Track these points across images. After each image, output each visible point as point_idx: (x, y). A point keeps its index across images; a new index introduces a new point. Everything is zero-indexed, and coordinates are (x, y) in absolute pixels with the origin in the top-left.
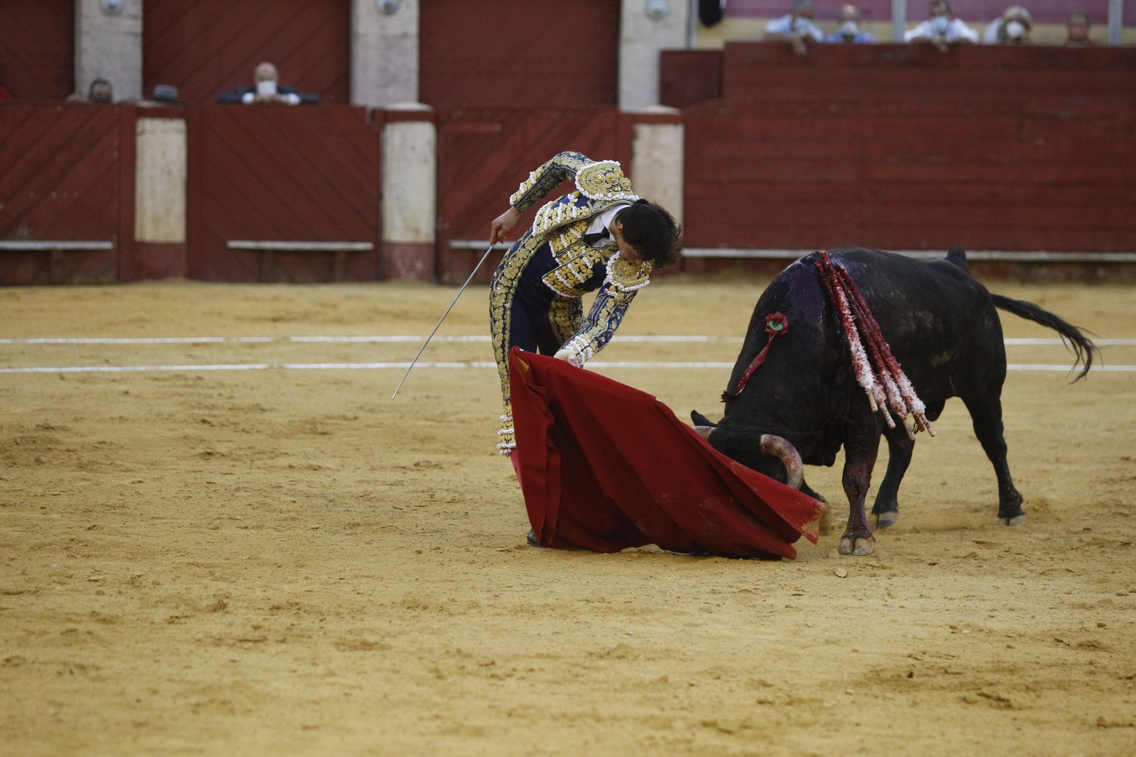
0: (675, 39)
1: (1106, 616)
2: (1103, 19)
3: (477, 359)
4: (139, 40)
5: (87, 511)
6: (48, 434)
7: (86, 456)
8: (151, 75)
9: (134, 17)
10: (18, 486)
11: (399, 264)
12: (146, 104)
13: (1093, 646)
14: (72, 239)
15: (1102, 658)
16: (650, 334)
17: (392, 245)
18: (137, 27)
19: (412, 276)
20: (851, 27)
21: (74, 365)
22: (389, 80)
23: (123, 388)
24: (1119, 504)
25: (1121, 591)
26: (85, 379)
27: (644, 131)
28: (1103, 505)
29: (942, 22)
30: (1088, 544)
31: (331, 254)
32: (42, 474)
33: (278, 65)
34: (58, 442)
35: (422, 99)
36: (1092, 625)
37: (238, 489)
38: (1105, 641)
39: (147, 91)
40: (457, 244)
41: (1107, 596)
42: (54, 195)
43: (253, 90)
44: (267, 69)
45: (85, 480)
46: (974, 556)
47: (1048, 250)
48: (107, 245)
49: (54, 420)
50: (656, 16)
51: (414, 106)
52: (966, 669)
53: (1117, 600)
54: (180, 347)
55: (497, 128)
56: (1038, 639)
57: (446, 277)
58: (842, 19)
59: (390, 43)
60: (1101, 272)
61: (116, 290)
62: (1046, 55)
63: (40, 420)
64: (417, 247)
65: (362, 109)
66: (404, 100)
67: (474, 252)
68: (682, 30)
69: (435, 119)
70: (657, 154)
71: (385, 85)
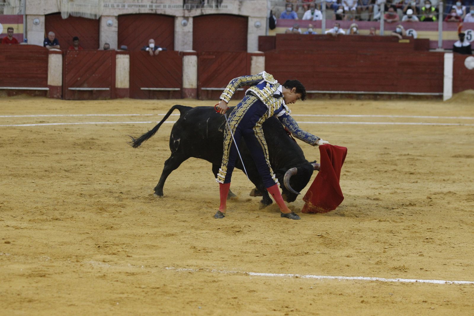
0: (263, 33)
1: (381, 191)
2: (379, 28)
4: (117, 33)
5: (104, 162)
6: (93, 141)
7: (103, 147)
8: (120, 42)
9: (116, 27)
10: (85, 155)
11: (187, 94)
12: (119, 51)
13: (377, 199)
14: (99, 87)
15: (380, 203)
17: (185, 89)
18: (116, 29)
19: (191, 97)
20: (311, 30)
21: (99, 122)
22: (185, 44)
23: (113, 128)
24: (384, 161)
25: (385, 184)
26: (102, 126)
27: (254, 58)
28: (380, 161)
29: (336, 28)
30: (376, 171)
31: (169, 91)
32: (92, 152)
33: (155, 40)
34: (96, 143)
35: (193, 49)
36: (377, 194)
37: (144, 156)
38: (381, 198)
39: (119, 47)
40: (203, 89)
41: (381, 186)
42: (94, 75)
43: (148, 47)
44: (152, 40)
45: (103, 153)
46: (345, 175)
47: (364, 91)
48: (108, 89)
49: (95, 137)
50: (258, 27)
51: (192, 51)
52: (343, 206)
53: (384, 187)
54: (128, 117)
56: (362, 198)
57: (200, 98)
58: (308, 28)
59: (185, 34)
60: (378, 97)
61: (111, 101)
62: (363, 38)
63: (91, 137)
64: (192, 89)
65: (178, 52)
66: (189, 49)
67: (208, 91)
68: (264, 30)
69: (197, 54)
70: (258, 64)
71: (183, 45)
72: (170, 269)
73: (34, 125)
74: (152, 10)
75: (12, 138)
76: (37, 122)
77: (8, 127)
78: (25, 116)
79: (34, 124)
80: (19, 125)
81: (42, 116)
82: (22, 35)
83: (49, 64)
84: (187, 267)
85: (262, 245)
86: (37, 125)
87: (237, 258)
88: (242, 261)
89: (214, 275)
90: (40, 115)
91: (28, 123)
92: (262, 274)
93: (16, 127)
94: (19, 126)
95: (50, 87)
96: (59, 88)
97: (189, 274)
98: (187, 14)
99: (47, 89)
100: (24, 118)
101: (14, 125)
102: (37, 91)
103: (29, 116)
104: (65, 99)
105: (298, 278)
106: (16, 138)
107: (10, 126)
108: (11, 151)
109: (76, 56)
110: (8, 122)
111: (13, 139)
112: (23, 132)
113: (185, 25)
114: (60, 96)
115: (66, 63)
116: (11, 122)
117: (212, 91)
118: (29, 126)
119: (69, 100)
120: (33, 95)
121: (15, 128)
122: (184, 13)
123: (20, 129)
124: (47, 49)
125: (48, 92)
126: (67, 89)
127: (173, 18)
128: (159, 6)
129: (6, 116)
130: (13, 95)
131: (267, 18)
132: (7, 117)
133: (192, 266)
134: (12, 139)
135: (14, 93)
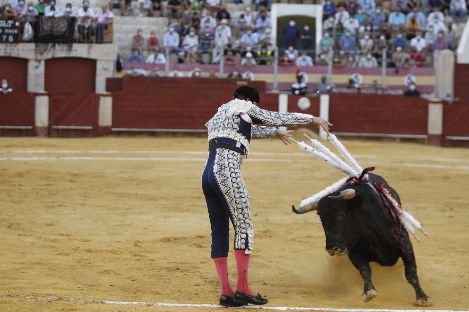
0: (110, 75)
2: (218, 70)
3: (60, 157)
11: (39, 132)
17: (38, 128)
19: (42, 135)
22: (36, 85)
27: (102, 98)
31: (22, 129)
33: (7, 80)
35: (45, 90)
40: (54, 127)
43: (1, 87)
44: (5, 81)
50: (105, 69)
51: (43, 91)
55: (64, 97)
57: (51, 135)
59: (37, 76)
64: (43, 128)
65: (30, 93)
66: (41, 90)
67: (58, 130)
68: (112, 73)
69: (49, 95)
70: (105, 104)
72: (30, 299)
74: (6, 53)
84: (46, 296)
85: (115, 275)
87: (93, 287)
88: (97, 290)
89: (72, 303)
92: (117, 303)
97: (48, 303)
98: (39, 57)
105: (150, 306)
113: (37, 67)
117: (63, 129)
122: (36, 56)
127: (24, 62)
128: (13, 50)
131: (114, 61)
133: (51, 295)
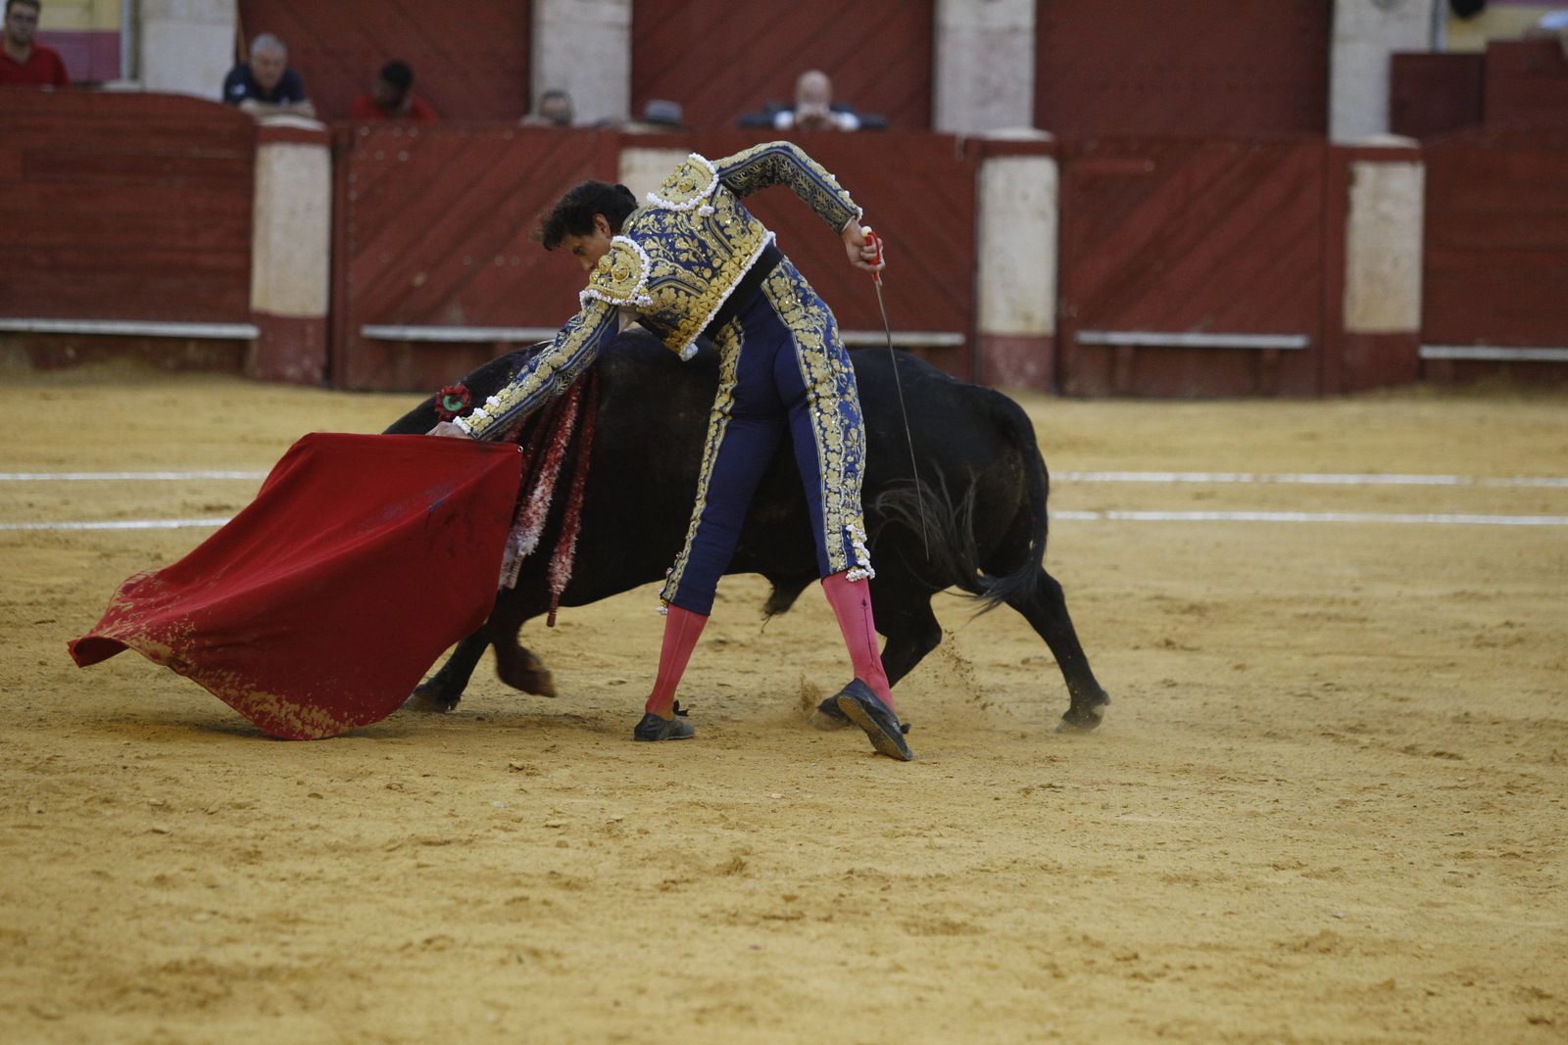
0: (1415, 37)
3: (1114, 507)
4: (626, 34)
5: (545, 725)
8: (643, 84)
11: (1001, 365)
12: (635, 129)
14: (525, 325)
16: (1371, 472)
17: (992, 338)
18: (624, 15)
19: (1020, 383)
22: (989, 94)
27: (1367, 174)
33: (829, 73)
35: (1038, 122)
37: (763, 695)
39: (636, 110)
40: (1088, 337)
42: (499, 261)
43: (793, 107)
44: (815, 79)
51: (1026, 133)
55: (1148, 166)
57: (1072, 386)
59: (993, 41)
64: (1028, 341)
65: (951, 138)
66: (1013, 124)
67: (1113, 349)
68: (1424, 23)
69: (1058, 153)
70: (1385, 207)
71: (983, 103)
73: (174, 524)
75: (51, 592)
76: (187, 509)
77: (34, 534)
78: (126, 476)
79: (173, 517)
80: (89, 526)
81: (218, 475)
82: (114, 38)
83: (261, 200)
86: (188, 523)
90: (207, 474)
91: (139, 514)
93: (77, 532)
94: (92, 532)
95: (265, 320)
96: (310, 329)
99: (249, 331)
100: (117, 486)
101: (65, 526)
102: (192, 348)
103: (149, 476)
104: (345, 388)
106: (72, 591)
107: (41, 526)
108: (41, 663)
109: (404, 156)
110: (31, 505)
111: (58, 596)
112: (114, 561)
114: (317, 374)
115: (353, 195)
116: (45, 508)
117: (1139, 349)
118: (148, 530)
119: (365, 390)
120: (170, 363)
121: (66, 542)
123: (95, 547)
124: (248, 119)
125: (255, 348)
126: (357, 332)
129: (24, 477)
130: (63, 364)
132: (27, 482)
134: (49, 596)
135: (71, 353)
